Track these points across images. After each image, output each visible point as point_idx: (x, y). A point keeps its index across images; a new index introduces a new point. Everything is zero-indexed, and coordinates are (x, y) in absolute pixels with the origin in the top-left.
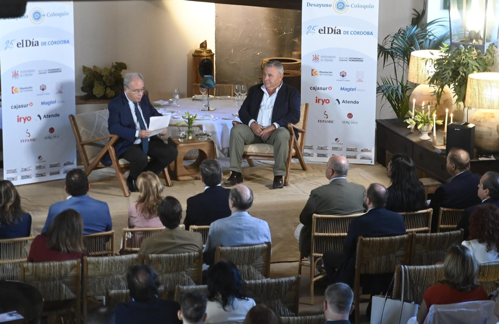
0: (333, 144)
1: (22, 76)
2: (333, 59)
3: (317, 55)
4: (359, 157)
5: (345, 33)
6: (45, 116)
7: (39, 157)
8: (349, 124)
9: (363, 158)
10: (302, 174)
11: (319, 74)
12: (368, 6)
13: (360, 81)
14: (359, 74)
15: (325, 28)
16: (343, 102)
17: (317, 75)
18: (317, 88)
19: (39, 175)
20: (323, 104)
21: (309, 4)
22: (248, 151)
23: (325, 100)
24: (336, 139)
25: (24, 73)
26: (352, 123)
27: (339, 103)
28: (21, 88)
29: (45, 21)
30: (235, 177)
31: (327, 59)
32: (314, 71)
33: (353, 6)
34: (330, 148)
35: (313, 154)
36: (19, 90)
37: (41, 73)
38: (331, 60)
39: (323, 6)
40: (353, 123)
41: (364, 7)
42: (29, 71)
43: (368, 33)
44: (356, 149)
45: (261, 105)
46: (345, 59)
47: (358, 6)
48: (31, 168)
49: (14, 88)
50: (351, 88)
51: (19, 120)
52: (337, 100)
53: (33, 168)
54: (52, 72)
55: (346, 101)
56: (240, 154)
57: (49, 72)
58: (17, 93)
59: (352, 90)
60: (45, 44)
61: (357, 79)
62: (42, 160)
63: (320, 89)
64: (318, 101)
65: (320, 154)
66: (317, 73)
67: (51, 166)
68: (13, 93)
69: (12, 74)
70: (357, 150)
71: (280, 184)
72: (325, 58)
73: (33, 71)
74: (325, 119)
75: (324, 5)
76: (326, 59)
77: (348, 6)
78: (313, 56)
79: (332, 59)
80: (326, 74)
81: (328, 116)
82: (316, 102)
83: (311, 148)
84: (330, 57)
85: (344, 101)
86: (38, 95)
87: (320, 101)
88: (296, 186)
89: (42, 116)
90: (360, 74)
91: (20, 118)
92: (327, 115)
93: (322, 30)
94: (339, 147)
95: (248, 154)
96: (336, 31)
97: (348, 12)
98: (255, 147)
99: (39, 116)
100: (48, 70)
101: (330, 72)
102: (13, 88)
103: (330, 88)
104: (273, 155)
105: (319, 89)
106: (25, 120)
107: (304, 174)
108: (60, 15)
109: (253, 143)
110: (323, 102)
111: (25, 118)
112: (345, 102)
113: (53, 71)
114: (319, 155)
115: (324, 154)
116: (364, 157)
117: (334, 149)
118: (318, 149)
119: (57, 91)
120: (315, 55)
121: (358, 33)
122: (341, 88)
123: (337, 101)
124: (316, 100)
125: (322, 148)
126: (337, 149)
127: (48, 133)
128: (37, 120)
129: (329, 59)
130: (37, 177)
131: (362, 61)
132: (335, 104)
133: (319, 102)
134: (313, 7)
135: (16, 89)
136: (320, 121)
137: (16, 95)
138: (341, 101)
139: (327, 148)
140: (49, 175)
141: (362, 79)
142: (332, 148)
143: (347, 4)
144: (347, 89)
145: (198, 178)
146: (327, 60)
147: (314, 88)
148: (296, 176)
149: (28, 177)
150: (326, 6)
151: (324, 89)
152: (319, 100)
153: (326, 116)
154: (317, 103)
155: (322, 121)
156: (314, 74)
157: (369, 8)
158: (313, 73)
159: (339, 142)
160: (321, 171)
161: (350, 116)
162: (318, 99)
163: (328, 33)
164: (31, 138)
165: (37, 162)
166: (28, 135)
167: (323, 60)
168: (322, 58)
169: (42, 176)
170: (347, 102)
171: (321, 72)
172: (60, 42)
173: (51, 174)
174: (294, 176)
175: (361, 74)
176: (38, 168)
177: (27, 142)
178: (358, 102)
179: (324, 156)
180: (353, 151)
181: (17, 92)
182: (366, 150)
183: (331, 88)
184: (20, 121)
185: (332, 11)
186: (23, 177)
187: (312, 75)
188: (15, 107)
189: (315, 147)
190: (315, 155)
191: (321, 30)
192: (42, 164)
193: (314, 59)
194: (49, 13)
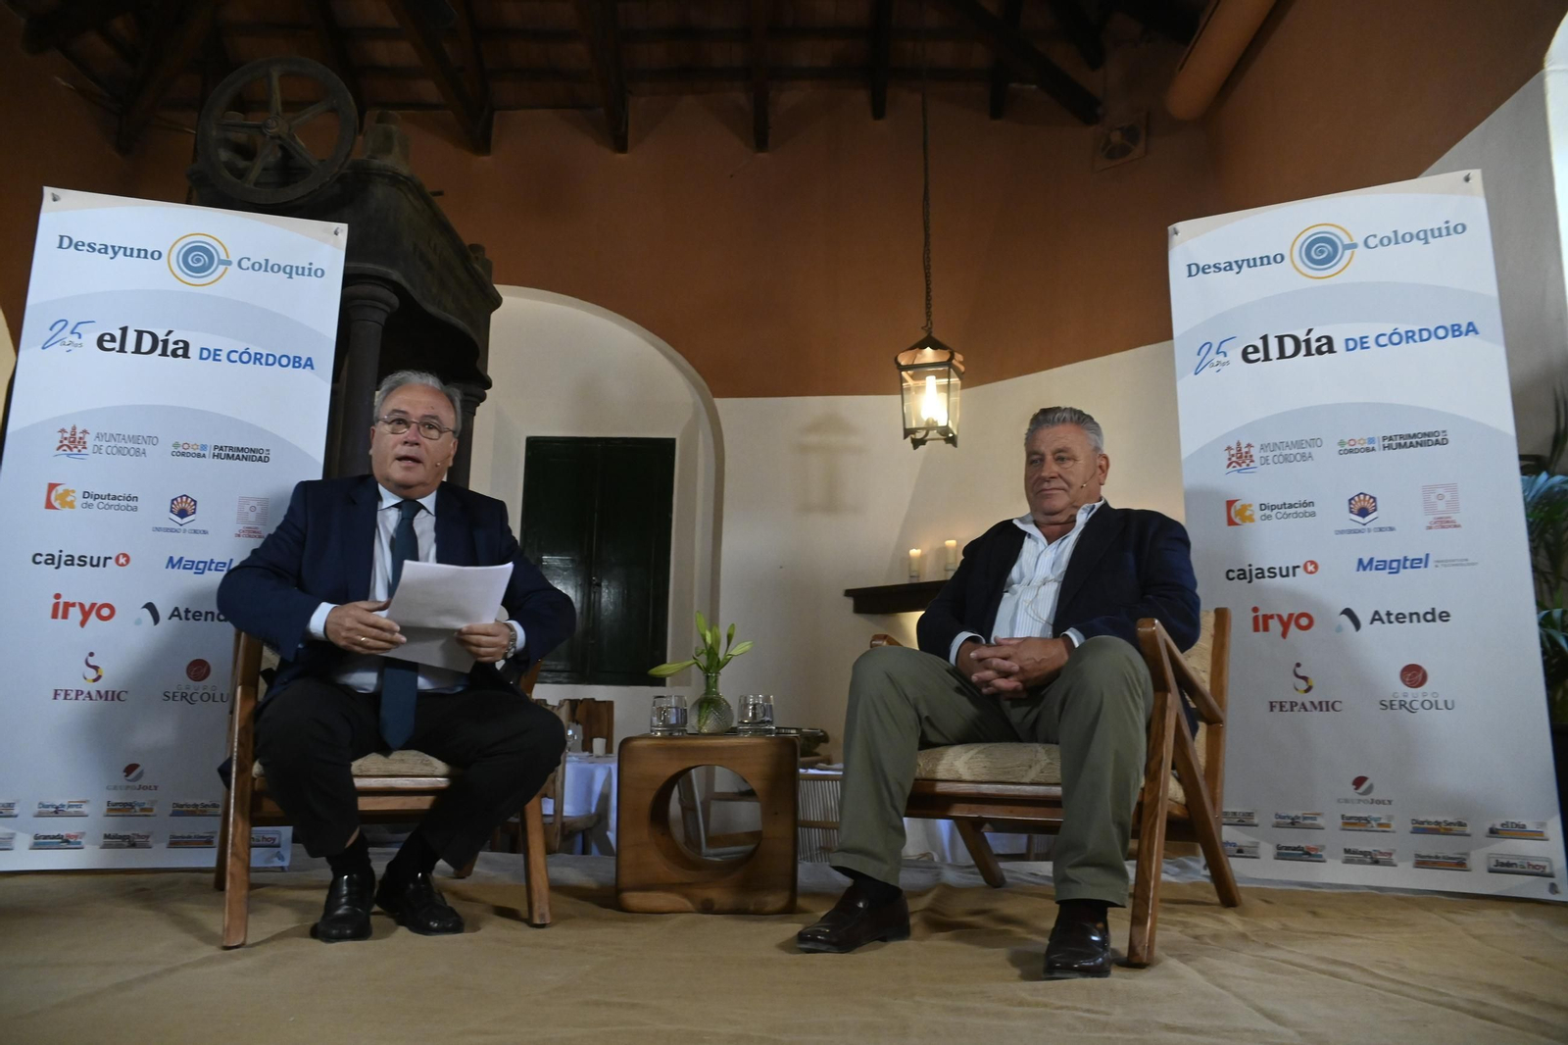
0: (1347, 801)
1: (98, 450)
2: (1314, 451)
3: (1243, 445)
4: (1478, 859)
5: (1351, 344)
6: (175, 613)
7: (130, 769)
8: (1412, 710)
9: (1503, 867)
10: (1224, 917)
11: (1258, 514)
12: (1439, 229)
13: (1444, 523)
14: (1433, 498)
15: (1265, 339)
16: (1376, 617)
17: (1251, 519)
18: (1254, 572)
19: (112, 841)
20: (1284, 635)
21: (1194, 268)
22: (940, 776)
23: (1291, 615)
24: (1359, 782)
25: (113, 444)
26: (1427, 705)
27: (1357, 625)
28: (86, 495)
29: (226, 284)
30: (861, 905)
31: (1288, 452)
32: (1238, 505)
33: (1372, 242)
34: (1330, 821)
35: (1256, 846)
36: (79, 501)
37: (182, 452)
38: (1303, 456)
39: (1249, 266)
40: (1434, 705)
41: (1422, 235)
42: (135, 439)
43: (1456, 331)
44: (1460, 824)
45: (1008, 580)
46: (1366, 446)
47: (1396, 238)
48: (85, 809)
49: (60, 489)
50: (1406, 559)
51: (60, 610)
52: (1348, 612)
53: (95, 809)
54: (228, 457)
55: (1389, 614)
56: (894, 788)
57: (218, 456)
58: (67, 509)
59: (1412, 567)
60: (215, 355)
61: (1431, 518)
62: (143, 782)
63: (1267, 574)
64: (1261, 623)
65: (1287, 848)
66: (1248, 513)
67: (180, 811)
68: (49, 505)
69: (59, 436)
70: (1468, 830)
71: (1093, 951)
72: (1277, 452)
73: (152, 440)
74: (1300, 698)
75: (1252, 263)
76: (1284, 453)
77: (1354, 246)
78: (1229, 448)
79: (1307, 450)
80: (1289, 511)
81: (1313, 682)
82: (1256, 629)
83: (1244, 821)
84: (1299, 444)
85: (1376, 613)
86: (158, 529)
87: (1270, 621)
88: (1201, 972)
89: (164, 612)
90: (1440, 497)
91: (67, 605)
92: (1305, 678)
93: (1256, 350)
94: (1375, 815)
95: (941, 788)
96: (1314, 345)
97: (1357, 269)
98: (972, 753)
99: (150, 607)
100: (216, 447)
101: (1306, 504)
102: (52, 487)
103: (1312, 567)
104: (1057, 791)
105: (1261, 574)
106: (86, 615)
107: (1232, 920)
108: (291, 271)
109: (967, 737)
110: (1286, 626)
111: (87, 607)
112: (1385, 618)
113: (236, 454)
114: (1284, 853)
115: (1308, 848)
116: (1508, 865)
117: (1352, 823)
118: (1277, 826)
119: (241, 527)
120: (1234, 446)
121: (1409, 336)
122: (1360, 561)
123: (1345, 619)
124: (1256, 619)
125: (1294, 823)
126: (1364, 825)
127: (183, 681)
128: (138, 622)
129: (1294, 451)
130: (105, 846)
131: (1444, 442)
132: (1339, 629)
133: (1266, 629)
134: (1213, 277)
135: (67, 493)
136: (1278, 706)
137: (62, 514)
138: (1364, 618)
139: (1320, 821)
140: (164, 845)
141: (1455, 517)
142: (1340, 821)
143: (1347, 241)
144: (1384, 565)
145: (716, 907)
146: (1286, 459)
147: (1243, 575)
148: (1196, 926)
149: (67, 841)
150: (1262, 264)
151: (1284, 573)
152: (1267, 618)
153: (1303, 685)
154: (1261, 633)
155: (1288, 706)
156: (1237, 520)
157: (1445, 239)
158: (1234, 513)
159: (1374, 795)
160: (1314, 913)
161: (1414, 675)
162: (1260, 613)
163: (1282, 356)
164: (101, 686)
165: (115, 788)
166: (92, 674)
167: (1270, 458)
168: (1265, 455)
169: (133, 845)
170: (1393, 618)
171: (1263, 507)
172: (277, 361)
173: (176, 843)
174: (1185, 924)
175: (1448, 496)
176: (116, 809)
177: (83, 704)
178: (1444, 616)
179: (1307, 855)
180: (1447, 832)
181: (71, 505)
182: (1518, 831)
183: (1316, 567)
184: (65, 616)
185: (1292, 277)
186: (41, 843)
187: (1231, 522)
188: (51, 560)
189: (1264, 818)
190: (1267, 850)
191: (1250, 350)
192: (141, 797)
193: (1234, 459)
194: (249, 259)
